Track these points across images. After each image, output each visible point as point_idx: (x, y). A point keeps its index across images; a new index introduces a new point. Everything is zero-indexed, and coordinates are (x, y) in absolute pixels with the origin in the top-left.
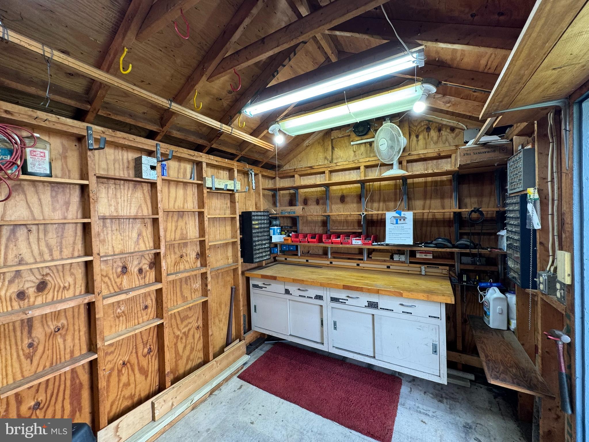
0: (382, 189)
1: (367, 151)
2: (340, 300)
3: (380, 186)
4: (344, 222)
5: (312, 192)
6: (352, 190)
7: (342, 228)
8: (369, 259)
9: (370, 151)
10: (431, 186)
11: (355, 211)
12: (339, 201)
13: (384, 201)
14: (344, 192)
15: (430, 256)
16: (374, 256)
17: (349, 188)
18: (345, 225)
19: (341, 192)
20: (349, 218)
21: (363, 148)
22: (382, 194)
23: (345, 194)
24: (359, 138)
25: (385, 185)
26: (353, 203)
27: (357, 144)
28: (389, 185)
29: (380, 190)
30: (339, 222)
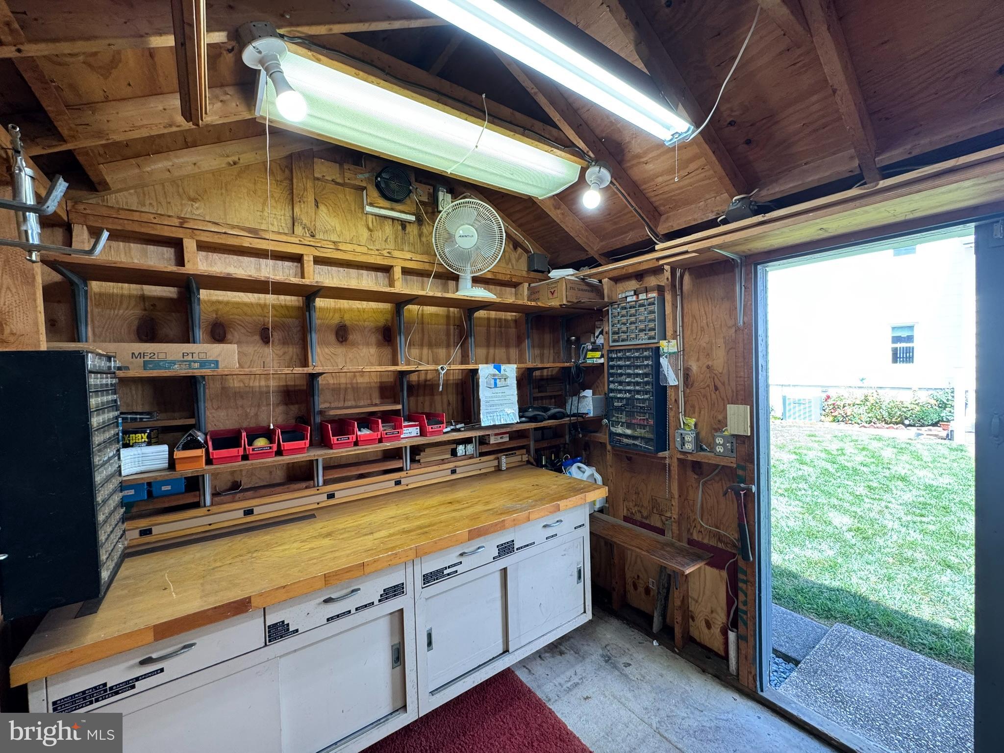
0: (426, 320)
1: (396, 237)
2: (446, 572)
3: (422, 315)
4: (346, 389)
5: (246, 304)
6: (366, 316)
7: (341, 404)
8: (415, 465)
9: (403, 239)
10: (495, 327)
11: (372, 365)
12: (332, 338)
13: (430, 345)
14: (347, 317)
15: (506, 439)
16: (423, 457)
17: (359, 310)
18: (350, 396)
19: (337, 316)
20: (360, 380)
21: (388, 229)
22: (426, 333)
23: (348, 323)
24: (387, 204)
25: (431, 314)
26: (368, 344)
27: (376, 215)
28: (437, 315)
29: (423, 323)
30: (333, 390)
